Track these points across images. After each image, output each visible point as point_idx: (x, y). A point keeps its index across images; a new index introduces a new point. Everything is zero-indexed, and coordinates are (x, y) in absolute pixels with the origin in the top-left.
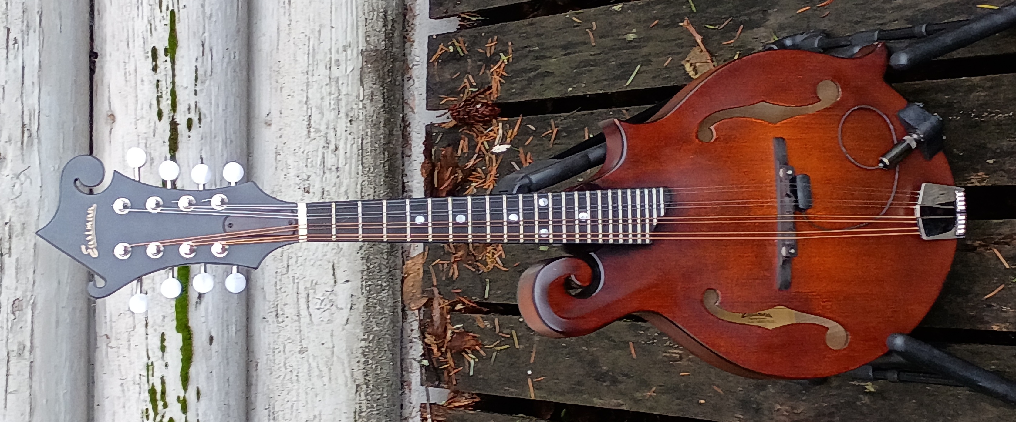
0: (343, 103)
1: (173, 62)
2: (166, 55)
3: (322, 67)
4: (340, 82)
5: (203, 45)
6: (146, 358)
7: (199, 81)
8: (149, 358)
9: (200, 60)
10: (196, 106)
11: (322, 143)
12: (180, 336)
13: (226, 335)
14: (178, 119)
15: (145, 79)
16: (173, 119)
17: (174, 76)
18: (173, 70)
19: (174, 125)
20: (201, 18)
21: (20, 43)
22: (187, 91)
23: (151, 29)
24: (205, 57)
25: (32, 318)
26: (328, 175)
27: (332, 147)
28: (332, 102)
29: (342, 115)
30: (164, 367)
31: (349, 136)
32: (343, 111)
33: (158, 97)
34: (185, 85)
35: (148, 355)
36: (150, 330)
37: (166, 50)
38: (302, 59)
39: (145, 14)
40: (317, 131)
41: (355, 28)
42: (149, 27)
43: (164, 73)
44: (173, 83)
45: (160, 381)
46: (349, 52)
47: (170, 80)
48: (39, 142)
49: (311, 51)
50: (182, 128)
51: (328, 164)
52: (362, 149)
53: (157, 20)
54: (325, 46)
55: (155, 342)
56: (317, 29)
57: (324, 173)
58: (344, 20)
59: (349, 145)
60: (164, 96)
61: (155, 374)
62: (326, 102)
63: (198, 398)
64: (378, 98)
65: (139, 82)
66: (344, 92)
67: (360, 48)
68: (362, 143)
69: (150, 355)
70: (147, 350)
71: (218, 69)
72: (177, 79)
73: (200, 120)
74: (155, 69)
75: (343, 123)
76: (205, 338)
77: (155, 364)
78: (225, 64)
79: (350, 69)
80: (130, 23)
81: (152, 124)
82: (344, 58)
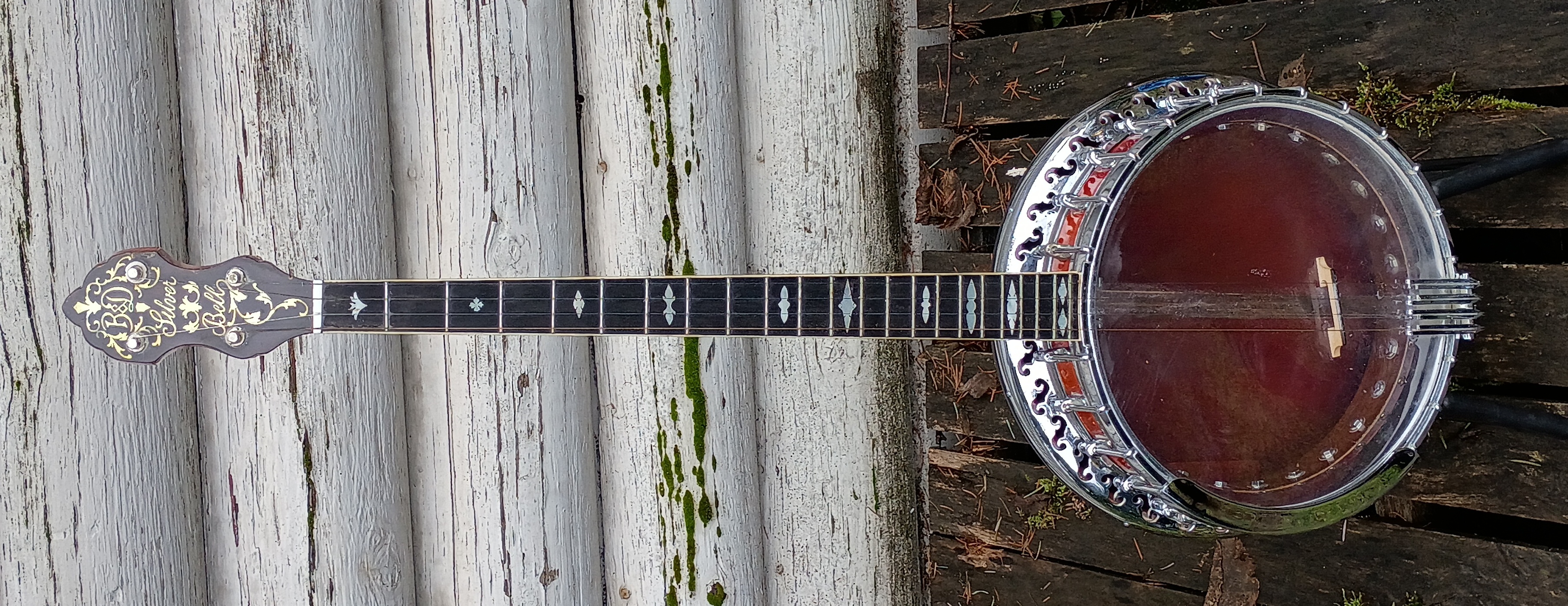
0: (841, 133)
1: (667, 103)
2: (659, 94)
3: (816, 94)
4: (836, 109)
5: (697, 80)
6: (656, 428)
7: (695, 120)
8: (660, 428)
9: (694, 96)
10: (694, 147)
11: (822, 177)
12: (691, 402)
13: (737, 396)
14: (675, 163)
15: (638, 121)
16: (671, 163)
17: (669, 116)
18: (668, 109)
19: (671, 169)
20: (694, 51)
21: (510, 92)
22: (684, 132)
23: (641, 66)
24: (700, 94)
25: (540, 395)
26: (829, 211)
27: (832, 180)
28: (830, 132)
29: (841, 145)
30: (677, 437)
31: (849, 168)
32: (841, 141)
33: (653, 140)
34: (681, 125)
35: (659, 424)
36: (660, 397)
37: (659, 88)
38: (794, 86)
39: (634, 49)
40: (817, 164)
41: (849, 48)
42: (639, 64)
43: (657, 114)
44: (669, 124)
45: (673, 453)
46: (844, 76)
47: (664, 121)
48: (536, 200)
49: (803, 78)
50: (681, 171)
51: (829, 200)
52: (863, 180)
53: (647, 57)
54: (819, 70)
55: (665, 409)
56: (810, 53)
57: (825, 209)
58: (837, 42)
59: (849, 179)
60: (660, 139)
61: (668, 445)
62: (823, 132)
63: (715, 469)
64: (877, 123)
65: (632, 125)
66: (841, 120)
67: (855, 71)
68: (863, 175)
69: (662, 424)
70: (658, 420)
71: (713, 105)
72: (672, 119)
73: (698, 162)
74: (648, 110)
75: (841, 155)
76: (718, 402)
77: (667, 433)
78: (719, 99)
79: (846, 94)
80: (619, 61)
81: (649, 170)
82: (840, 83)
